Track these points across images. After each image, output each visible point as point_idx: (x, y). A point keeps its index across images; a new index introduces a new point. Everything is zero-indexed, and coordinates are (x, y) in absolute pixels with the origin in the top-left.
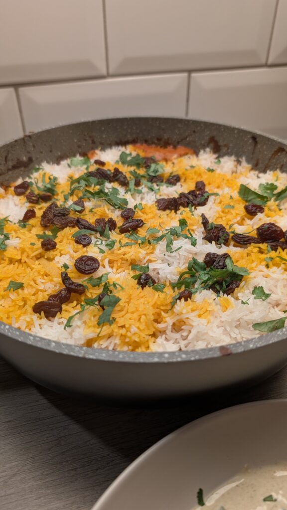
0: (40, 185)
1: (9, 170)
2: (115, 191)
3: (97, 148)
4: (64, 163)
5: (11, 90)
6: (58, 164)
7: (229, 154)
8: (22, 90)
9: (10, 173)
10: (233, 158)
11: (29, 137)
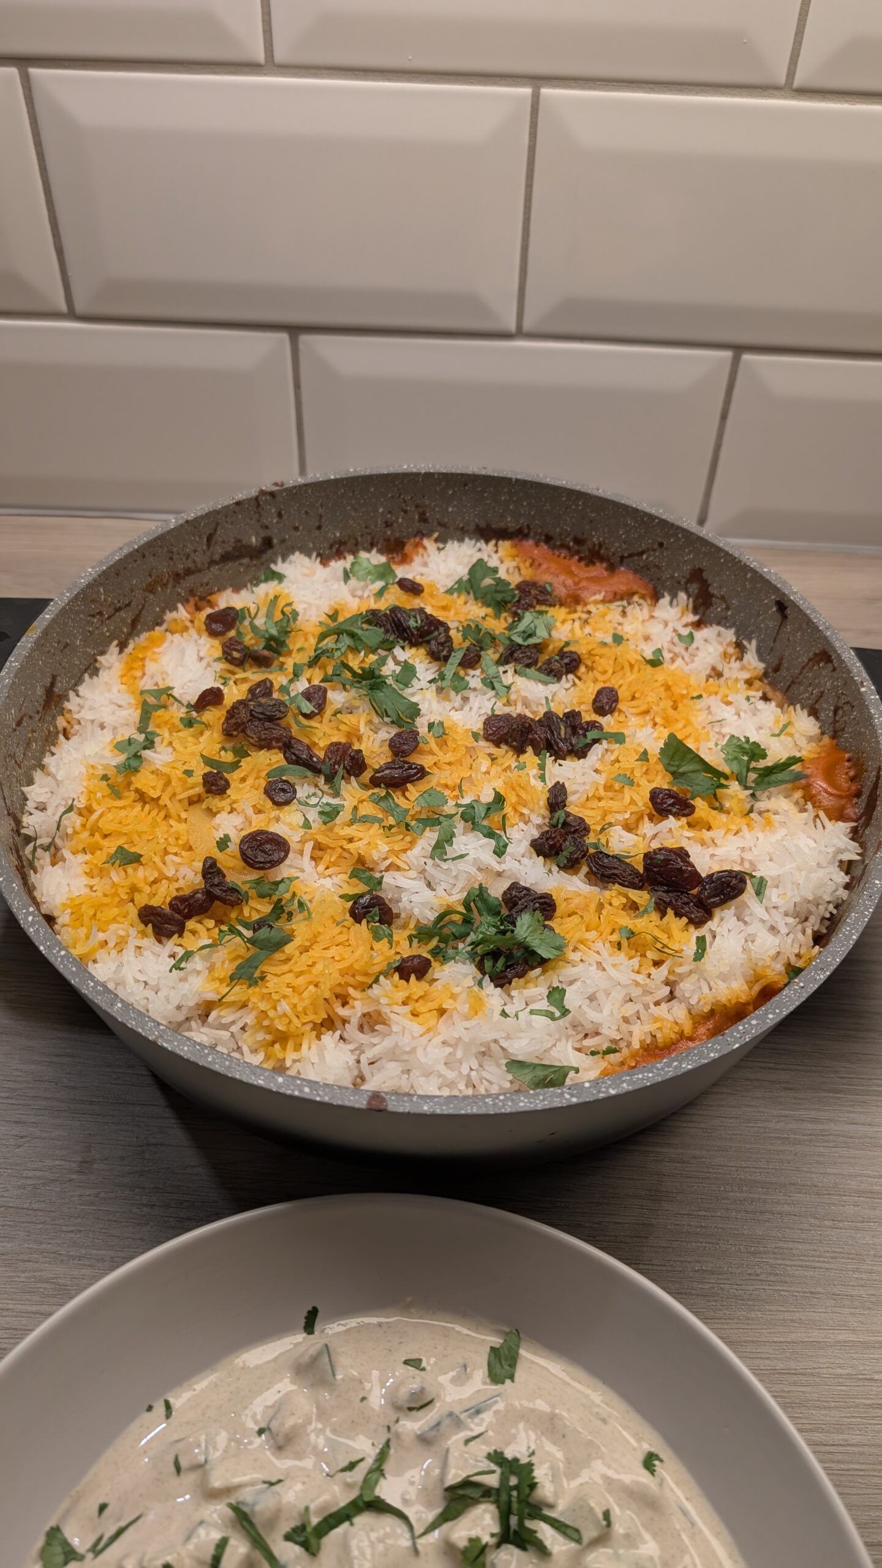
0: (260, 622)
1: (213, 562)
2: (408, 672)
3: (428, 535)
4: (338, 566)
5: (284, 336)
6: (324, 561)
7: (721, 621)
9: (215, 569)
10: (730, 635)
11: (272, 494)
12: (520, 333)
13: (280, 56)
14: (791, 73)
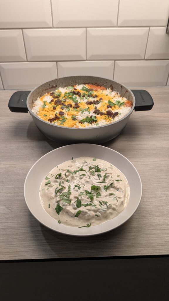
0: (57, 94)
1: (50, 88)
2: (76, 97)
4: (65, 88)
5: (55, 63)
6: (64, 88)
7: (115, 91)
8: (58, 63)
9: (50, 89)
10: (116, 92)
11: (57, 79)
12: (86, 60)
13: (54, 26)
14: (117, 25)
